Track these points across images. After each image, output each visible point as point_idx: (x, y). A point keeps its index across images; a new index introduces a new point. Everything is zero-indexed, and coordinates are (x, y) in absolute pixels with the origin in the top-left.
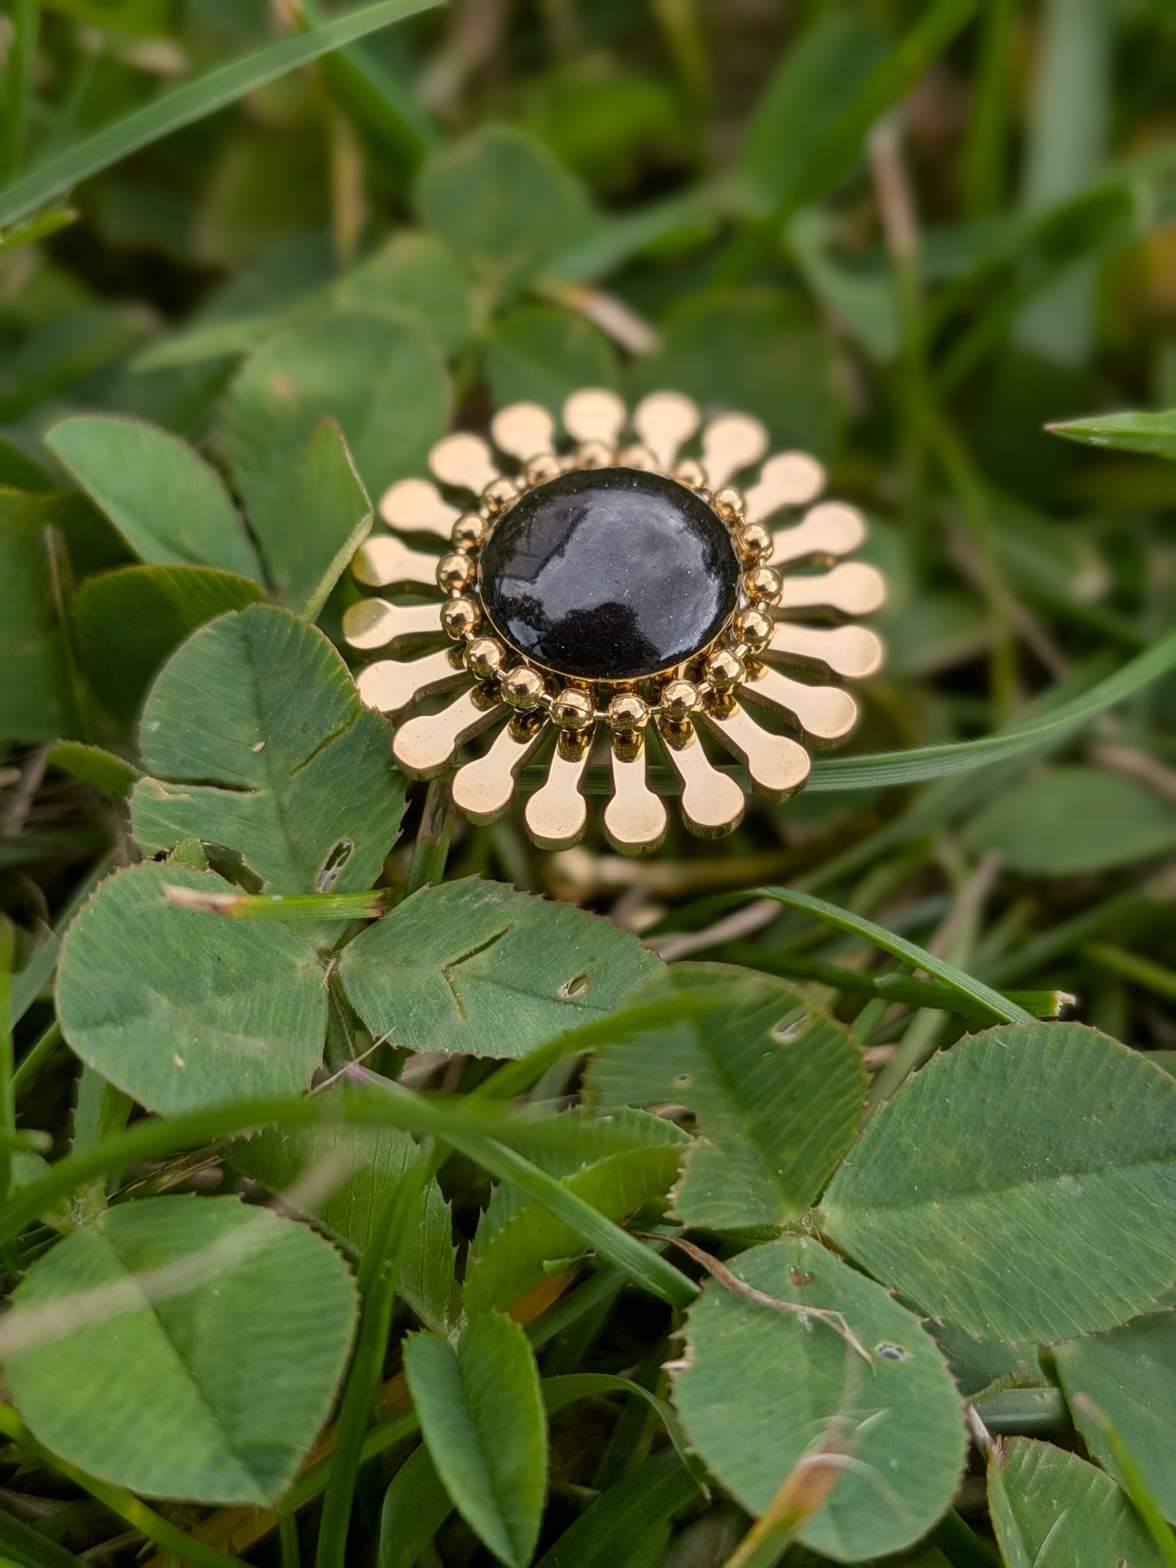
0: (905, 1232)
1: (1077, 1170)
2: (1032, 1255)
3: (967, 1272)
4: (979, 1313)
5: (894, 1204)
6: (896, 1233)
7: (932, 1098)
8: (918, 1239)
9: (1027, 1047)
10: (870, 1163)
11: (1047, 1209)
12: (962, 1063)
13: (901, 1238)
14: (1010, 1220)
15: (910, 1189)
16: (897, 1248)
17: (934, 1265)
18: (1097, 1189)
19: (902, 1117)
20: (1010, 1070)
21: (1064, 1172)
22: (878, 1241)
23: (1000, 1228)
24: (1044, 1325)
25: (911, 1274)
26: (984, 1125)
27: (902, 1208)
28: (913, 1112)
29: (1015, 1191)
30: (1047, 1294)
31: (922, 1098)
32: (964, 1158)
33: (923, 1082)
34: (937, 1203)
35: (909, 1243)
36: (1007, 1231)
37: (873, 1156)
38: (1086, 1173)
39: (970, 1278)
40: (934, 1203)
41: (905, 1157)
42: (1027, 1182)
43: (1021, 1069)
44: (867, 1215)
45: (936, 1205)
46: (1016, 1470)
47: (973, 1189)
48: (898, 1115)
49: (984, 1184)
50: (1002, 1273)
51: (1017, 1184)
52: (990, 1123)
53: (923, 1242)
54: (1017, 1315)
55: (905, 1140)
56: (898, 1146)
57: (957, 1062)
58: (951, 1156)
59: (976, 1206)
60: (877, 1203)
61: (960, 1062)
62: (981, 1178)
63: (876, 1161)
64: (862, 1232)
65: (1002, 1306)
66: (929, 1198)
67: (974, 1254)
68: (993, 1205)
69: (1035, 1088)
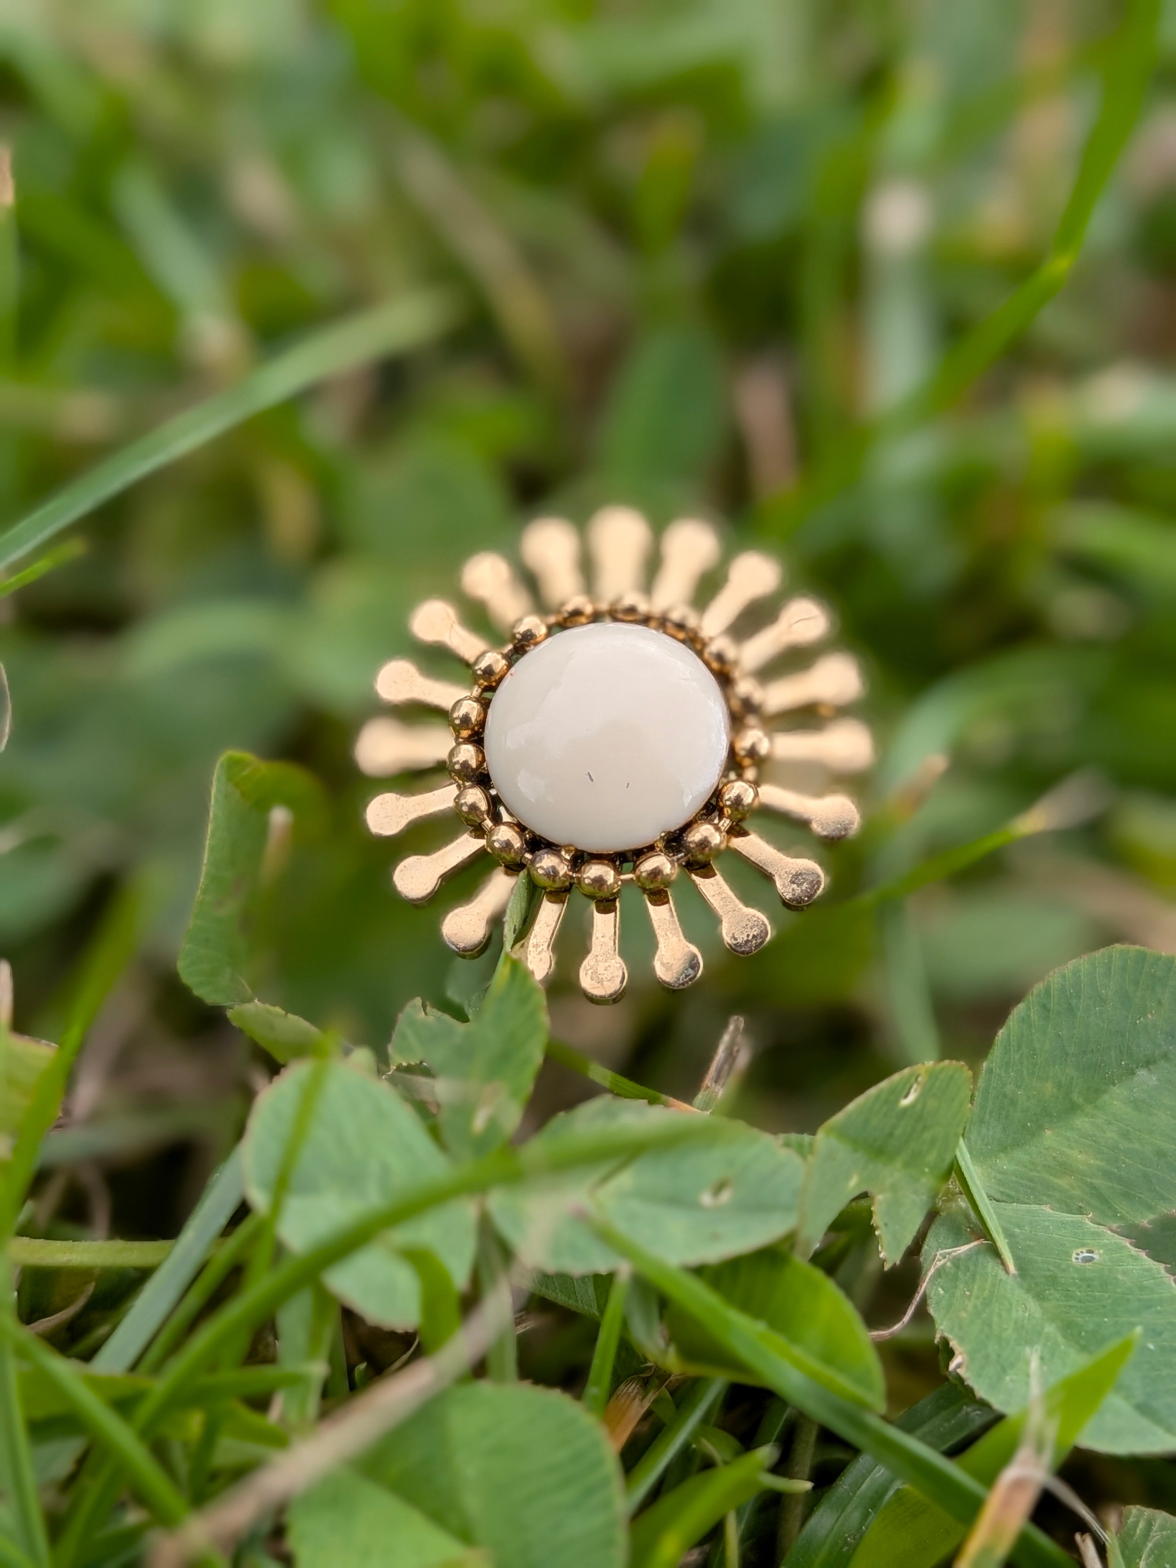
0: (1033, 1163)
1: (1148, 1063)
2: (1137, 1146)
3: (1091, 1178)
4: (1111, 1207)
5: (1017, 1144)
6: (1026, 1167)
7: (1019, 1047)
8: (1044, 1166)
9: (1082, 977)
10: (987, 1117)
11: (1136, 1105)
12: (1035, 1009)
13: (1031, 1170)
14: (1110, 1123)
15: (1024, 1126)
16: (1031, 1180)
17: (1063, 1182)
18: (1168, 1073)
19: (1000, 1069)
20: (1074, 1002)
21: (1137, 1068)
22: (1014, 1178)
23: (1104, 1132)
24: (1164, 1198)
25: (1049, 1196)
26: (1067, 1054)
27: (1022, 1144)
28: (1007, 1063)
29: (1106, 1097)
30: (1159, 1173)
31: (1012, 1048)
32: (1059, 1085)
33: (1009, 1036)
34: (1048, 1130)
35: (1038, 1172)
36: (1111, 1135)
37: (988, 1111)
38: (1155, 1062)
39: (1094, 1181)
40: (1046, 1131)
41: (1013, 1102)
42: (1112, 1087)
43: (1083, 998)
44: (998, 1161)
45: (1048, 1133)
46: (1131, 1536)
47: (1073, 1108)
48: (998, 1069)
49: (1080, 1101)
50: (1118, 1168)
51: (1105, 1092)
52: (1072, 1050)
53: (1049, 1167)
54: (1140, 1198)
55: (1009, 1089)
56: (1005, 1096)
57: (1030, 1010)
58: (1049, 1088)
59: (1081, 1122)
60: (1004, 1149)
61: (1033, 1009)
62: (1076, 1098)
63: (991, 1114)
64: (999, 1176)
65: (1127, 1196)
66: (1041, 1128)
67: (1092, 1162)
68: (1093, 1116)
69: (1097, 1008)
